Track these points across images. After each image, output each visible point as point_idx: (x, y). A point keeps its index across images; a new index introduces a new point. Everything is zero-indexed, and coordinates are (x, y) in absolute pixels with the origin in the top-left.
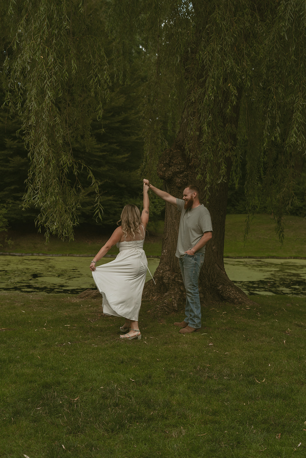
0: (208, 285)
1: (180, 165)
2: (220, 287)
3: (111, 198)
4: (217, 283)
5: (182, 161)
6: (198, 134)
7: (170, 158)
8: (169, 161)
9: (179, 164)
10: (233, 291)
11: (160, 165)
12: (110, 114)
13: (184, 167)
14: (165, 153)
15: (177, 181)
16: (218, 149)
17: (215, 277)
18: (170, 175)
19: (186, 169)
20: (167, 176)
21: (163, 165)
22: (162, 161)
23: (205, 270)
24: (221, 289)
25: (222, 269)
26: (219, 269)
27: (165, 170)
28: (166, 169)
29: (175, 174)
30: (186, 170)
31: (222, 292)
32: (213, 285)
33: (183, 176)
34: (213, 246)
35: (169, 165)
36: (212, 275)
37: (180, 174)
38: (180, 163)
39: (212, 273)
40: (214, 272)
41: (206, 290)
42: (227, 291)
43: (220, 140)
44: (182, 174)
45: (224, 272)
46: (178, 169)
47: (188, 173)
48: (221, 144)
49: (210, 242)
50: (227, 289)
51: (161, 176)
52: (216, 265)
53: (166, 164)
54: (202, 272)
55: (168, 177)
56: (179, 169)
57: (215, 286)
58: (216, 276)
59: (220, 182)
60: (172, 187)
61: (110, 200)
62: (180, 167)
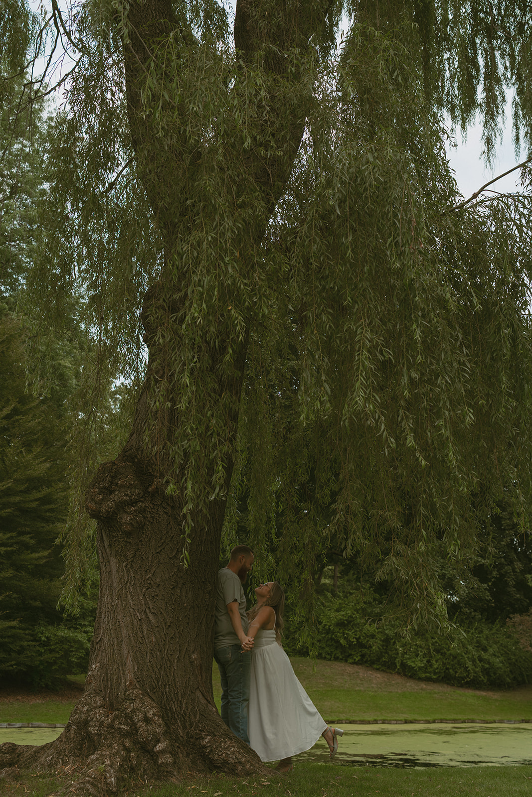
0: (182, 737)
1: (131, 489)
2: (207, 740)
3: (14, 623)
4: (201, 731)
5: (134, 482)
6: (170, 406)
7: (112, 477)
8: (111, 482)
9: (128, 487)
10: (233, 746)
11: (92, 490)
12: (22, 488)
13: (139, 494)
14: (102, 468)
15: (123, 521)
16: (209, 433)
17: (195, 718)
18: (111, 508)
19: (142, 497)
20: (105, 509)
21: (97, 490)
22: (96, 482)
23: (176, 703)
24: (209, 745)
25: (209, 702)
26: (203, 701)
27: (102, 500)
28: (103, 497)
29: (121, 506)
30: (142, 499)
31: (211, 750)
32: (192, 737)
33: (135, 511)
34: (193, 652)
35: (108, 491)
36: (190, 715)
37: (130, 506)
38: (131, 484)
39: (189, 710)
40: (195, 708)
41: (178, 746)
42: (221, 747)
43: (212, 416)
44: (133, 507)
45: (214, 709)
46: (127, 495)
47: (145, 506)
48: (215, 422)
49: (187, 644)
50: (220, 744)
51: (94, 511)
52: (198, 694)
53: (105, 488)
54: (170, 708)
55: (107, 511)
56: (129, 497)
57: (197, 739)
58: (198, 716)
59: (213, 498)
60: (114, 534)
61: (14, 627)
62: (130, 492)
